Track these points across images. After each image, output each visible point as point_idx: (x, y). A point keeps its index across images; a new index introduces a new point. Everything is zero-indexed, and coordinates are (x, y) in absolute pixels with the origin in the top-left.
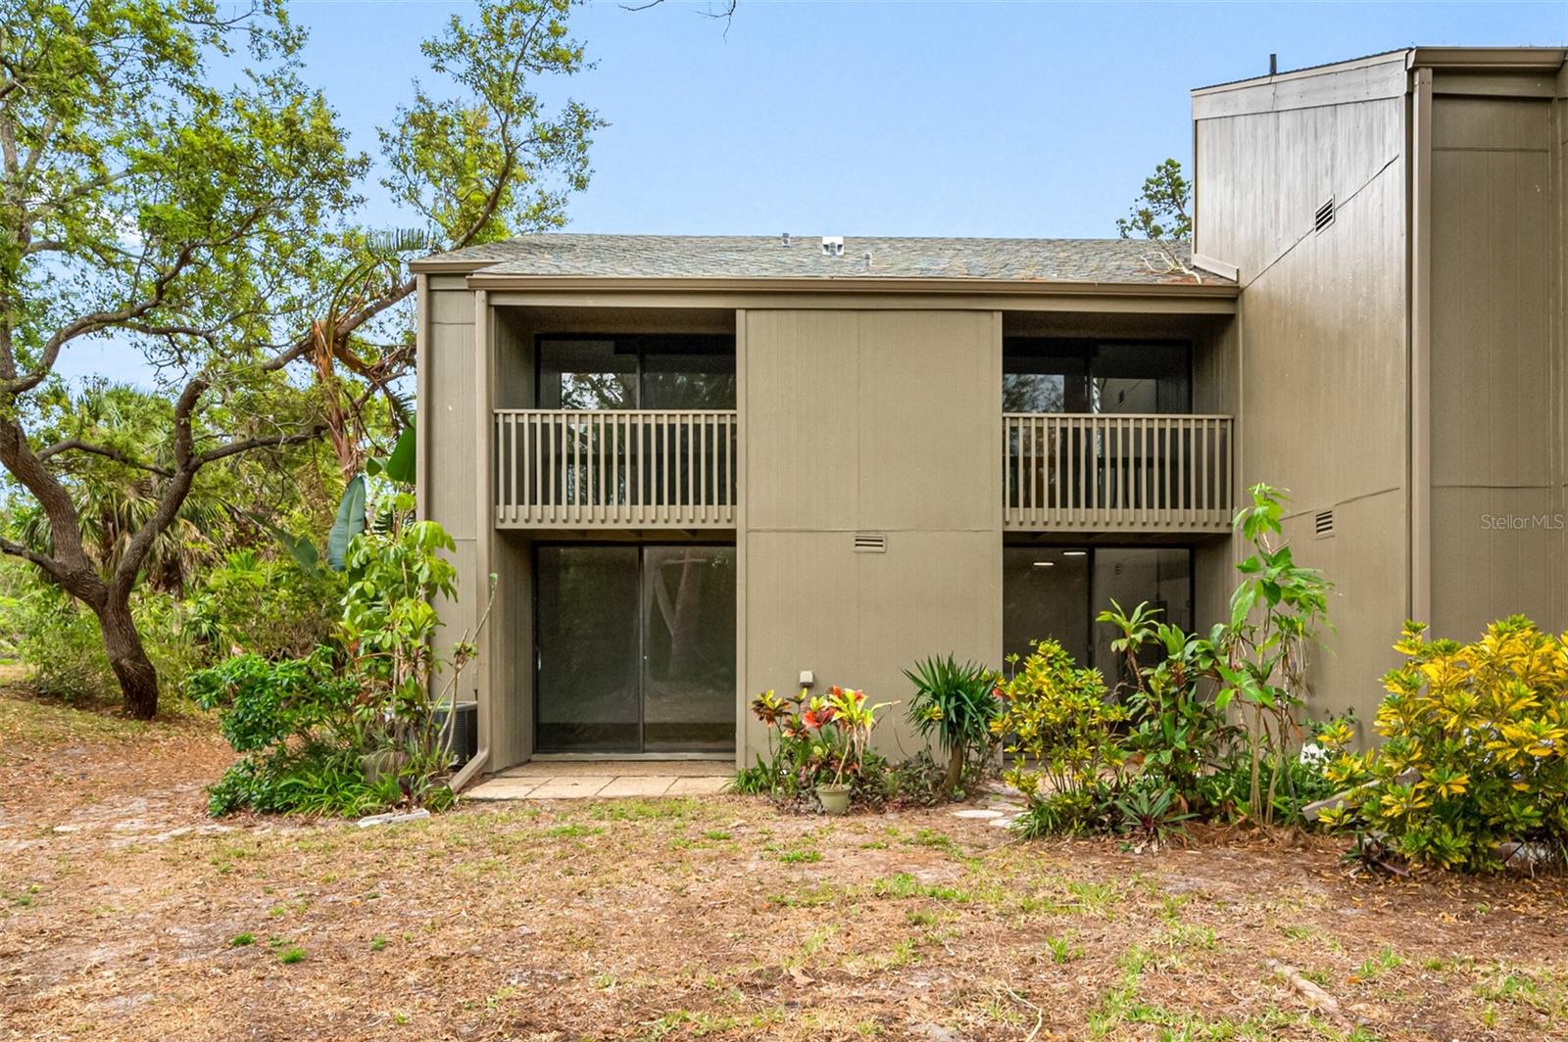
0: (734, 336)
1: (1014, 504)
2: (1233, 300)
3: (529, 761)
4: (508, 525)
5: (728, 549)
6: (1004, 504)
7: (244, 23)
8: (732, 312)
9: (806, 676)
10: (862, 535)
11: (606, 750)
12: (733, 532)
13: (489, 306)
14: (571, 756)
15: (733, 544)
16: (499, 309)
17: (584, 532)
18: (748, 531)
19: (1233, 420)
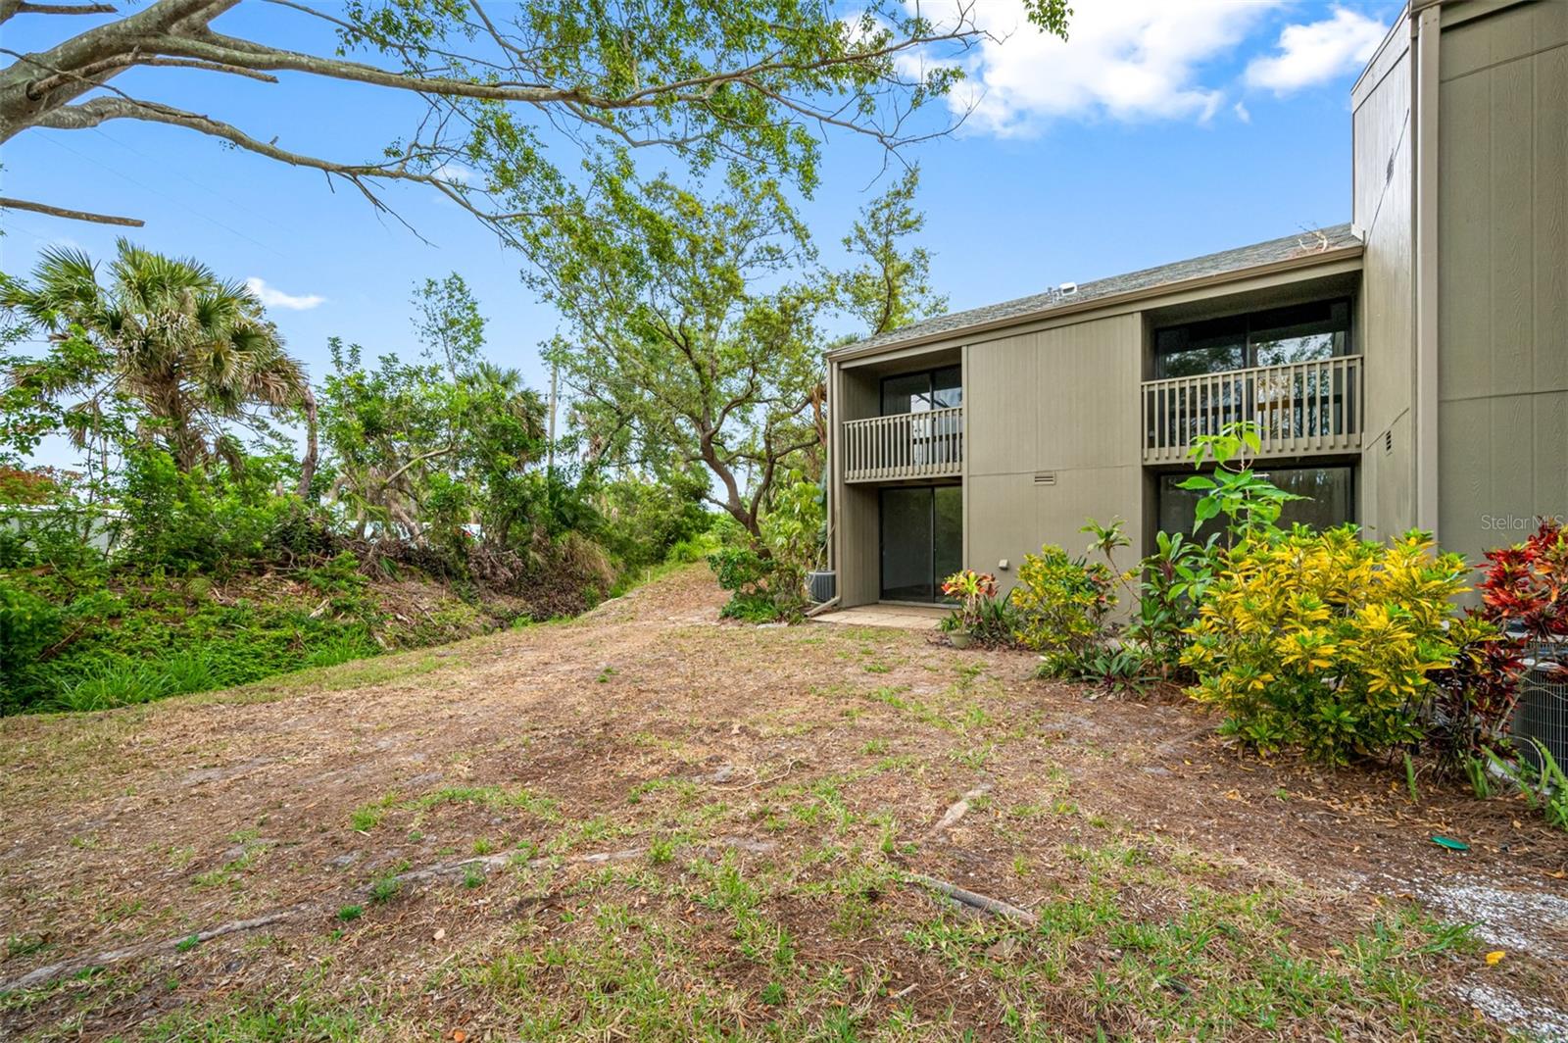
0: (959, 366)
1: (1151, 444)
2: (1360, 258)
3: (877, 603)
4: (850, 481)
5: (958, 488)
6: (1143, 447)
7: (792, 253)
8: (959, 349)
9: (1003, 563)
10: (1039, 475)
11: (915, 600)
12: (960, 478)
13: (839, 369)
14: (897, 602)
15: (960, 485)
16: (845, 370)
17: (902, 481)
18: (969, 477)
19: (1362, 359)
